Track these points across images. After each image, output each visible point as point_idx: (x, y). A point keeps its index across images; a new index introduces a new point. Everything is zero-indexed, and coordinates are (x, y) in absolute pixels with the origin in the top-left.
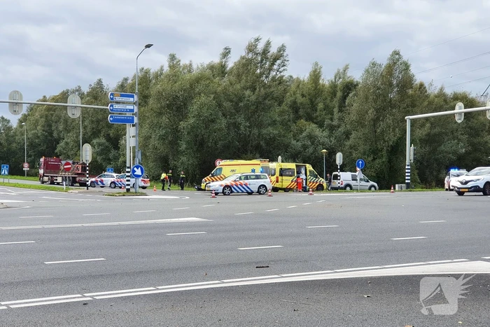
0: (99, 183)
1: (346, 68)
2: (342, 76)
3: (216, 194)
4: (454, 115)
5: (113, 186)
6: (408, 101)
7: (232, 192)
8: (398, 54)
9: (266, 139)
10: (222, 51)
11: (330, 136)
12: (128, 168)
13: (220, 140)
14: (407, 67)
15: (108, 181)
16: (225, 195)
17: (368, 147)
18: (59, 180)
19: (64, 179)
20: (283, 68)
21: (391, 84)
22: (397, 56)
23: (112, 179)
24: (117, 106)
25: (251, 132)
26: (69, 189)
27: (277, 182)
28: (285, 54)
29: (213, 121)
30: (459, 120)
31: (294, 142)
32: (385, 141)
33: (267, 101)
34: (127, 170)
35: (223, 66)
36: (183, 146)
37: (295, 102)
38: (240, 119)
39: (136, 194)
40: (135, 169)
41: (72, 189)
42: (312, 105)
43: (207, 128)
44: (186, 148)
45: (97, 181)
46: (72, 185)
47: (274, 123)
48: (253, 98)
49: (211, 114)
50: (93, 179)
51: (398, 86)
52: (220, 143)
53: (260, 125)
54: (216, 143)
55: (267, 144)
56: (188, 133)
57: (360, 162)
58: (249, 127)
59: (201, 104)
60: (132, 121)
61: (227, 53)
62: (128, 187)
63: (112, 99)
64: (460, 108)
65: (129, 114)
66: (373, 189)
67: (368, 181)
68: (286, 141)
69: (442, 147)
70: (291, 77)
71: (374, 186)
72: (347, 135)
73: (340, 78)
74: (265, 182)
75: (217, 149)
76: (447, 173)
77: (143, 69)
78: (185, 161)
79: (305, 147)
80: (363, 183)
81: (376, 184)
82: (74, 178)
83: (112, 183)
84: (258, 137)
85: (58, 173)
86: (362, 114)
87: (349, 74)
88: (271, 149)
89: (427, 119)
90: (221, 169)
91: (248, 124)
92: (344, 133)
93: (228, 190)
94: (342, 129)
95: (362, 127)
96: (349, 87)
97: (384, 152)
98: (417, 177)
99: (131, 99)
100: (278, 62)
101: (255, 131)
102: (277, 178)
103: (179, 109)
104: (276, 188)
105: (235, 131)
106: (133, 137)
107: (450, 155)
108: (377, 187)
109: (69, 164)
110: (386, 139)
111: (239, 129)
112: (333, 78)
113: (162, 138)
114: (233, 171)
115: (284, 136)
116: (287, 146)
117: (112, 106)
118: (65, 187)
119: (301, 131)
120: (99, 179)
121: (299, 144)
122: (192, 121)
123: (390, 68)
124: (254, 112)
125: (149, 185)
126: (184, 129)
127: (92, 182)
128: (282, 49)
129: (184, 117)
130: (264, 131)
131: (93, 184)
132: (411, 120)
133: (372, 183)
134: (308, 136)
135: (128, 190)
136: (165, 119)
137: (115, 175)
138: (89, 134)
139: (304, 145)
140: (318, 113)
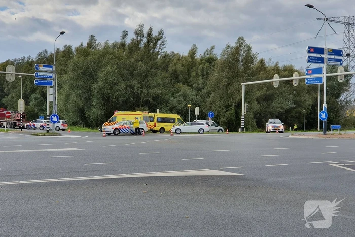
0: (32, 126)
1: (213, 48)
2: (209, 54)
3: (109, 134)
4: (273, 82)
5: (41, 128)
6: (249, 72)
7: (120, 133)
8: (243, 39)
9: (152, 96)
10: (121, 34)
11: (197, 95)
12: (48, 116)
13: (121, 97)
14: (249, 49)
15: (38, 125)
16: (115, 135)
17: (222, 103)
18: (5, 124)
19: (9, 123)
20: (163, 47)
21: (238, 60)
22: (242, 41)
23: (41, 124)
24: (40, 74)
25: (142, 92)
26: (9, 130)
27: (155, 126)
28: (164, 37)
29: (116, 84)
30: (276, 85)
31: (172, 99)
32: (233, 99)
33: (153, 70)
34: (47, 117)
35: (123, 45)
36: (95, 102)
37: (176, 71)
38: (134, 82)
39: (53, 134)
40: (53, 117)
41: (11, 130)
42: (189, 72)
43: (111, 88)
44: (98, 103)
45: (30, 126)
46: (14, 128)
47: (158, 85)
48: (144, 68)
49: (114, 79)
50: (28, 124)
51: (242, 61)
52: (120, 99)
53: (148, 87)
54: (118, 99)
55: (154, 100)
56: (98, 92)
57: (211, 113)
58: (141, 88)
59: (107, 72)
60: (51, 84)
61: (125, 34)
62: (47, 129)
63: (37, 69)
64: (276, 78)
65: (48, 79)
66: (220, 131)
67: (217, 127)
68: (166, 98)
69: (273, 104)
70: (173, 52)
71: (221, 130)
72: (209, 94)
73: (208, 55)
74: (143, 126)
75: (118, 104)
76: (267, 122)
77: (66, 45)
78: (95, 112)
79: (179, 102)
80: (214, 127)
81: (222, 129)
82: (15, 123)
83: (41, 126)
84: (147, 95)
85: (4, 119)
86: (218, 81)
87: (214, 52)
88: (157, 104)
89: (265, 84)
90: (115, 118)
91: (139, 86)
92: (207, 93)
93: (117, 132)
94: (205, 91)
95: (218, 89)
96: (211, 61)
97: (233, 107)
98: (255, 124)
99: (51, 69)
100: (159, 42)
101: (145, 91)
102: (155, 124)
103: (91, 75)
104: (154, 130)
105: (131, 91)
106: (51, 95)
107: (279, 109)
108: (223, 131)
109: (9, 113)
110: (234, 97)
111: (134, 90)
112: (203, 54)
113: (80, 96)
114: (124, 119)
115: (166, 95)
116: (167, 102)
117: (37, 73)
118: (5, 128)
119: (178, 91)
120: (32, 124)
121: (176, 100)
122: (100, 83)
123: (237, 49)
124: (145, 77)
125: (67, 128)
126: (95, 89)
127: (27, 126)
128: (161, 33)
129: (95, 81)
130: (151, 91)
131: (28, 128)
132: (246, 85)
133: (219, 128)
134: (182, 95)
135: (48, 131)
136: (80, 83)
137: (43, 121)
138: (29, 91)
139: (179, 101)
140: (191, 79)
